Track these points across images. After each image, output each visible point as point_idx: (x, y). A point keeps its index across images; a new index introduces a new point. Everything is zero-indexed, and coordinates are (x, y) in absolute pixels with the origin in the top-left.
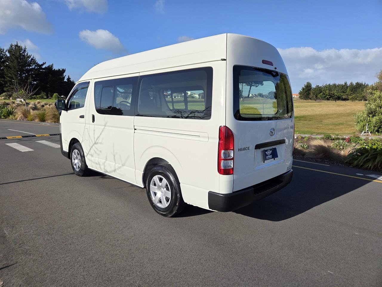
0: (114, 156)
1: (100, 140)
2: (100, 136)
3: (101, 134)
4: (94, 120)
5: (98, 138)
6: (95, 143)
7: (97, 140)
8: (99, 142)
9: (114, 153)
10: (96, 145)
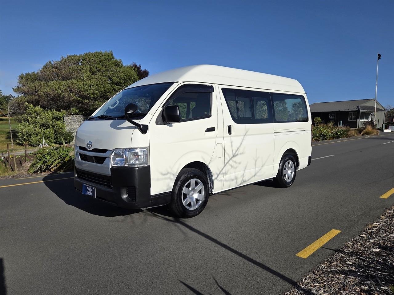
0: (256, 161)
1: (241, 150)
2: (240, 146)
3: (241, 144)
4: (230, 132)
5: (238, 149)
6: (234, 156)
7: (236, 151)
8: (239, 153)
9: (256, 158)
10: (234, 159)
